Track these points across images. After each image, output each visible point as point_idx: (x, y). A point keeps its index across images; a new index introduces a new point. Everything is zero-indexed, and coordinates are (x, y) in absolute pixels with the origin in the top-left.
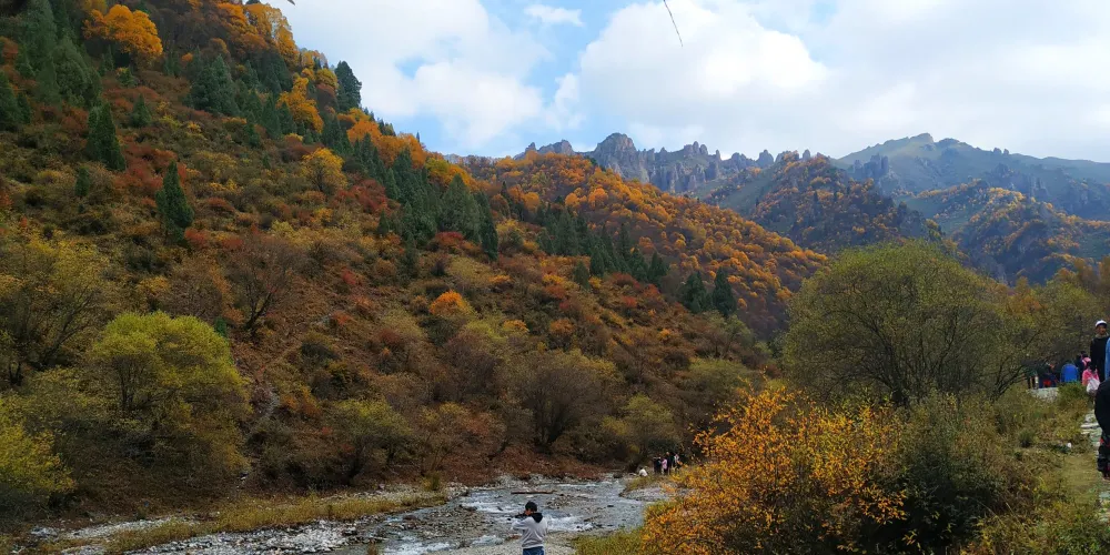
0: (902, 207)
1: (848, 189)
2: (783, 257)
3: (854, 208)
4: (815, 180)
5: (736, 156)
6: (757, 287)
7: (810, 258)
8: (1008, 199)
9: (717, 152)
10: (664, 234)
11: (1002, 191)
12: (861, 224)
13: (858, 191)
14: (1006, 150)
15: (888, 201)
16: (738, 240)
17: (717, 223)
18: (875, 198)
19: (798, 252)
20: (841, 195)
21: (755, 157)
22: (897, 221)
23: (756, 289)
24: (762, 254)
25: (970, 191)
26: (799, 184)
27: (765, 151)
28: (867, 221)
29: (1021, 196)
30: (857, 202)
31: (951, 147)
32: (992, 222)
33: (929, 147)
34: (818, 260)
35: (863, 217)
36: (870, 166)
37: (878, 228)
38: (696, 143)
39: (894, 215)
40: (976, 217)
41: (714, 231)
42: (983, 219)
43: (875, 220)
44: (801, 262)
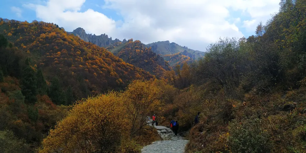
0: (158, 56)
1: (144, 50)
2: (118, 63)
3: (145, 55)
4: (136, 46)
5: (116, 39)
6: (103, 70)
7: (127, 65)
8: (186, 58)
9: (111, 37)
10: (73, 49)
11: (185, 56)
12: (147, 59)
13: (147, 50)
14: (187, 47)
15: (155, 54)
16: (104, 57)
17: (98, 51)
18: (151, 52)
19: (124, 63)
20: (142, 51)
21: (122, 41)
22: (156, 60)
23: (102, 71)
24: (111, 62)
25: (177, 56)
26: (132, 48)
27: (125, 39)
28: (148, 59)
29: (190, 58)
30: (146, 53)
31: (174, 45)
32: (182, 64)
33: (168, 44)
34: (130, 66)
35: (148, 58)
36: (153, 47)
37: (151, 61)
38: (105, 34)
39: (156, 58)
40: (178, 62)
41: (96, 53)
42: (180, 63)
43: (151, 59)
44: (124, 66)
